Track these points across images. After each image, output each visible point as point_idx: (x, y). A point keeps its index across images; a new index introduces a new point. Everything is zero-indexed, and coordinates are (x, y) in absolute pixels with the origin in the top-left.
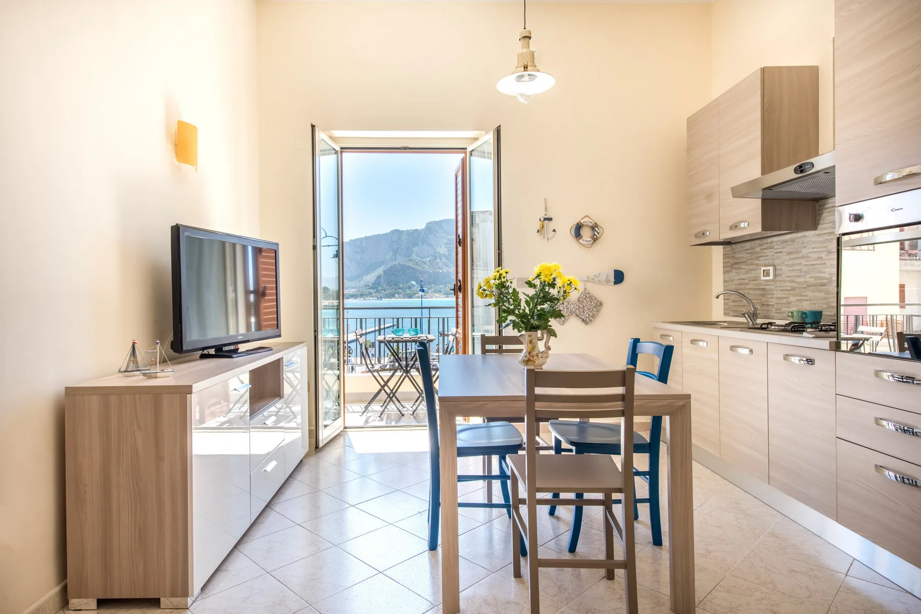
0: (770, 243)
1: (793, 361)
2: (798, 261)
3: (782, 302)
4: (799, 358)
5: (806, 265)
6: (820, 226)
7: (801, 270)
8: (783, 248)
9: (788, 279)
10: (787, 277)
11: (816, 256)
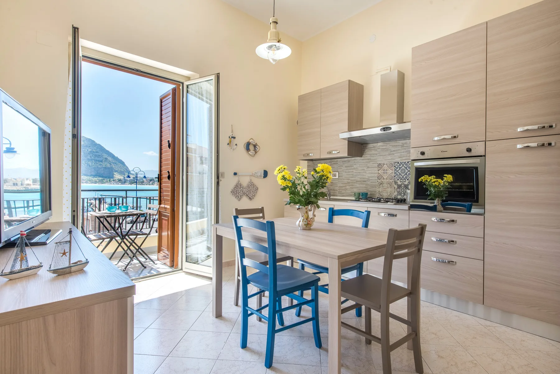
0: (336, 161)
1: (381, 215)
2: (352, 170)
3: (342, 188)
4: (384, 214)
5: (356, 172)
6: (363, 156)
7: (353, 174)
8: (343, 164)
9: (345, 178)
10: (345, 177)
11: (361, 168)
